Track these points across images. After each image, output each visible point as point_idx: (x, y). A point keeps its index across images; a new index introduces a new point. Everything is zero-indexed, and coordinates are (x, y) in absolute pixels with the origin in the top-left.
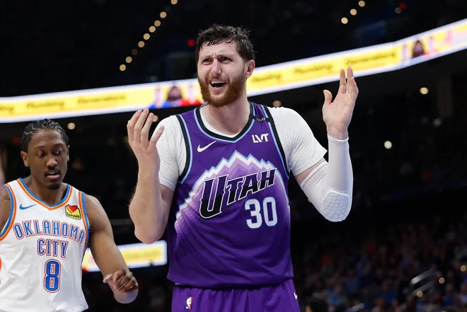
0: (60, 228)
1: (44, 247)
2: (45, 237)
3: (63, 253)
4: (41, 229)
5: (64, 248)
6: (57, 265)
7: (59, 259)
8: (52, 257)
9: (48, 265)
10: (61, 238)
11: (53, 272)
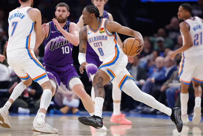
0: (99, 37)
1: (96, 45)
2: (95, 42)
3: (102, 45)
4: (94, 40)
5: (101, 44)
6: (101, 49)
7: (101, 47)
8: (99, 47)
9: (99, 49)
10: (100, 41)
11: (101, 51)
